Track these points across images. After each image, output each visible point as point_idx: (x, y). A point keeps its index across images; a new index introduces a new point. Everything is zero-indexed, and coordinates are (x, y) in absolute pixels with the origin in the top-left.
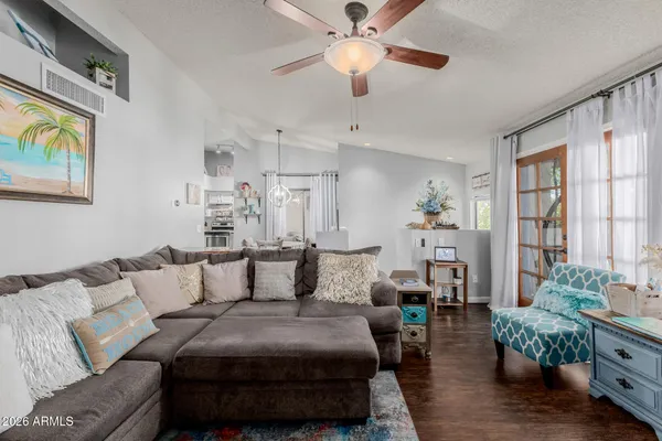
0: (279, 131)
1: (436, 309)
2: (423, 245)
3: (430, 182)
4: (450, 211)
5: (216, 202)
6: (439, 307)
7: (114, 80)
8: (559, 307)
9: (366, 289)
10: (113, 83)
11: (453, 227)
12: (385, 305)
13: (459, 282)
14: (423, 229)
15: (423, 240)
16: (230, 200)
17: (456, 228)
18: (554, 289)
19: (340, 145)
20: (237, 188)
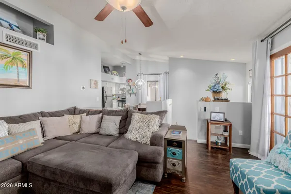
0: (140, 54)
1: (210, 149)
2: (205, 110)
3: (217, 74)
4: (228, 91)
5: (122, 88)
6: (212, 148)
7: (45, 36)
8: (285, 167)
9: (149, 135)
10: (45, 38)
11: (226, 100)
12: (155, 145)
13: (227, 134)
14: (206, 101)
15: (205, 108)
16: (124, 87)
17: (228, 101)
18: (283, 151)
19: (169, 58)
20: (127, 81)
